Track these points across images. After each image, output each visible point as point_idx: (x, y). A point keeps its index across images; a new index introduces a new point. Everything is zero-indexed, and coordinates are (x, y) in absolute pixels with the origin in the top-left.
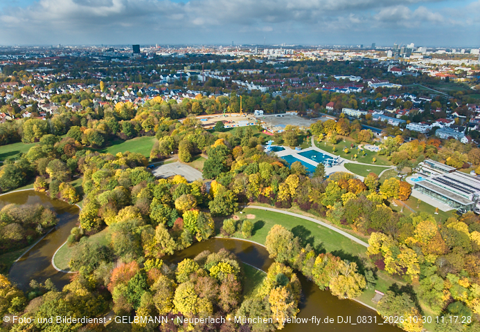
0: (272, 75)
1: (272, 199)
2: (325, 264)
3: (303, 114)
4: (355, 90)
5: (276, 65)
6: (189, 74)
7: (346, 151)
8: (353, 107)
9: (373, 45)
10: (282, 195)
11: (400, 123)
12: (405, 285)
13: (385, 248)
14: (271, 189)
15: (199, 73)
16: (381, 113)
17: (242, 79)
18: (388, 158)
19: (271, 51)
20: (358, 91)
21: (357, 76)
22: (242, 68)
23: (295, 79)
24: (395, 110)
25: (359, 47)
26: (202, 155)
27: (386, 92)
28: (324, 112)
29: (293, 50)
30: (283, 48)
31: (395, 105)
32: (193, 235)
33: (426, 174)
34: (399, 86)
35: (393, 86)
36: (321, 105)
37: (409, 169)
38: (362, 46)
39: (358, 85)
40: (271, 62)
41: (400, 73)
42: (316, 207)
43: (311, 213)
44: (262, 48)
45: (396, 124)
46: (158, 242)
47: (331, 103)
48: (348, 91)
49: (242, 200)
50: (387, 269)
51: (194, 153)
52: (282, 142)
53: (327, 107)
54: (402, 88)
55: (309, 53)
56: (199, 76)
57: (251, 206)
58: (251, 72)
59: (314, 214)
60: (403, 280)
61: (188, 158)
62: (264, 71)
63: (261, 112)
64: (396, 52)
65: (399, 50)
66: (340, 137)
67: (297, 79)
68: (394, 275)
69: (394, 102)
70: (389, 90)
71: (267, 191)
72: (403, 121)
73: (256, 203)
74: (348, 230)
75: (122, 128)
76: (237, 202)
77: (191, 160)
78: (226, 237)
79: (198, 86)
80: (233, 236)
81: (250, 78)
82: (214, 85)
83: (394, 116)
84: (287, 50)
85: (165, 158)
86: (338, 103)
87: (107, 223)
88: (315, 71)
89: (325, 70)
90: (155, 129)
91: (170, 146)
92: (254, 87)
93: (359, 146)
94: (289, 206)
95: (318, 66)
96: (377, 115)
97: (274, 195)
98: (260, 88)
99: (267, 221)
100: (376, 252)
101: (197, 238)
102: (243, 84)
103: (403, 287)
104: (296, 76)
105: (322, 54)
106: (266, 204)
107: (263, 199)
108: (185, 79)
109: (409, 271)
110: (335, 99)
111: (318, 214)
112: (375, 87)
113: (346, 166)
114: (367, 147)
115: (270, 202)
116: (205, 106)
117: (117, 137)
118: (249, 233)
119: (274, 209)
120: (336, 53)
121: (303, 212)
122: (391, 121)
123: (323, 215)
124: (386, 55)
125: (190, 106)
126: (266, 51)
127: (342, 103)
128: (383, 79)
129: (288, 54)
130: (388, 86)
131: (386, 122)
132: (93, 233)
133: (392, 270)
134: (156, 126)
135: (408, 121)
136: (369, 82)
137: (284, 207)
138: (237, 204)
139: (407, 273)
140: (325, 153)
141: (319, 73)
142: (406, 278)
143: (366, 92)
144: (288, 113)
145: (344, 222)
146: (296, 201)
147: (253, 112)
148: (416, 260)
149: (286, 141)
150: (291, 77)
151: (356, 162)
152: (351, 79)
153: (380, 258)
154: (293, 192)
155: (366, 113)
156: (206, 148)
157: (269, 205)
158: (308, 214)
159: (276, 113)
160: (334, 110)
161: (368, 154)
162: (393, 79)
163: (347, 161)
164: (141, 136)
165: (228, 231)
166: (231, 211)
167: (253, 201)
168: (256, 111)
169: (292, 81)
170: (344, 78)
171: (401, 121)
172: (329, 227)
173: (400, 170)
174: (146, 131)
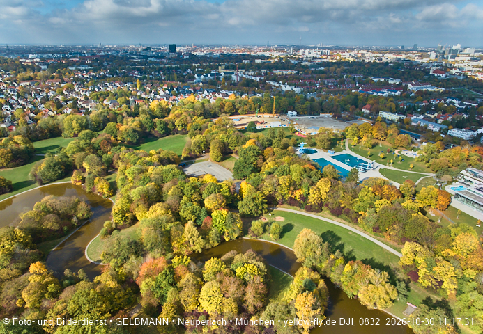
0: (307, 76)
1: (303, 203)
2: (355, 272)
3: (338, 117)
4: (393, 93)
5: (312, 66)
6: (223, 74)
7: (382, 156)
8: (391, 111)
9: (416, 46)
10: (313, 198)
11: (441, 129)
12: (440, 299)
13: (419, 259)
14: (302, 192)
15: (233, 73)
16: (421, 117)
17: (276, 79)
18: (427, 165)
19: (307, 51)
20: (397, 93)
21: (396, 78)
22: (276, 69)
23: (330, 80)
24: (436, 114)
25: (400, 48)
26: (233, 155)
27: (427, 95)
28: (360, 115)
29: (329, 51)
30: (320, 48)
31: (437, 109)
32: (221, 234)
33: (468, 183)
34: (442, 90)
35: (436, 89)
36: (357, 107)
37: (449, 177)
38: (403, 47)
39: (397, 87)
40: (307, 63)
41: (443, 76)
42: (348, 212)
43: (342, 218)
44: (297, 48)
45: (437, 129)
46: (187, 239)
47: (368, 106)
48: (386, 94)
49: (271, 202)
50: (420, 281)
51: (226, 153)
52: (314, 144)
53: (363, 110)
54: (445, 92)
55: (346, 54)
56: (233, 76)
57: (280, 208)
58: (285, 72)
59: (345, 220)
60: (438, 294)
61: (219, 158)
62: (298, 72)
63: (295, 113)
64: (440, 54)
65: (444, 52)
66: (377, 141)
67: (333, 80)
68: (428, 288)
69: (436, 106)
70: (431, 93)
71: (297, 194)
72: (445, 127)
73: (286, 205)
74: (381, 239)
75: (156, 126)
76: (266, 203)
77: (222, 160)
78: (254, 238)
79: (232, 86)
80: (260, 238)
81: (285, 79)
82: (248, 85)
83: (435, 121)
84: (324, 51)
85: (197, 157)
86: (375, 106)
87: (138, 218)
88: (352, 72)
89: (363, 71)
90: (188, 128)
91: (202, 145)
92: (289, 88)
93: (396, 152)
94: (319, 210)
95: (355, 67)
96: (417, 120)
97: (304, 198)
98: (295, 89)
99: (296, 225)
100: (409, 263)
101: (225, 237)
102: (277, 85)
103: (437, 301)
104: (332, 77)
105: (359, 55)
106: (295, 207)
107: (292, 202)
108: (220, 78)
109: (445, 285)
110: (372, 102)
111: (350, 220)
112: (416, 90)
113: (381, 171)
114: (404, 153)
115: (300, 206)
116: (238, 106)
117: (151, 134)
118: (277, 236)
119: (303, 213)
120: (375, 55)
121: (334, 217)
122: (431, 127)
123: (355, 221)
124: (429, 56)
125: (223, 106)
126: (301, 51)
127: (380, 106)
128: (424, 82)
129: (324, 55)
130: (430, 90)
131: (426, 127)
132: (124, 227)
133: (426, 283)
134: (189, 125)
135: (450, 127)
136: (409, 85)
137: (314, 211)
138: (266, 206)
139: (443, 287)
140: (359, 157)
141: (356, 74)
142: (441, 292)
143: (406, 95)
144: (322, 115)
145: (376, 229)
146: (327, 205)
147: (286, 113)
148: (453, 274)
149: (319, 144)
150: (326, 78)
151: (392, 168)
152: (390, 82)
153: (413, 269)
154: (324, 196)
155: (404, 117)
156: (237, 148)
157: (299, 209)
158: (339, 220)
159: (310, 114)
160: (371, 114)
161: (405, 160)
162: (434, 81)
163: (382, 167)
164: (174, 134)
165: (256, 232)
166: (260, 212)
167: (282, 203)
168: (289, 112)
169: (328, 83)
170: (382, 80)
171: (442, 126)
172: (361, 234)
173: (440, 178)
174: (179, 129)
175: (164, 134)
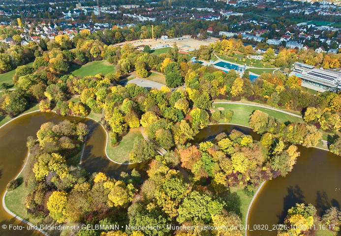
1: (228, 96)
3: (195, 37)
4: (216, 18)
6: (85, 11)
7: (244, 60)
8: (225, 30)
11: (262, 40)
14: (225, 89)
21: (210, 8)
24: (252, 31)
26: (152, 71)
33: (298, 71)
34: (242, 14)
35: (238, 14)
41: (235, 5)
42: (258, 97)
45: (259, 41)
46: (183, 133)
47: (210, 28)
53: (208, 31)
59: (258, 102)
61: (147, 74)
63: (167, 37)
72: (264, 39)
73: (217, 100)
75: (76, 56)
77: (148, 76)
78: (215, 124)
86: (216, 28)
90: (102, 55)
99: (233, 110)
101: (201, 127)
106: (223, 100)
107: (221, 97)
109: (336, 127)
111: (261, 102)
114: (252, 57)
115: (226, 98)
116: (125, 35)
117: (74, 63)
118: (230, 119)
119: (230, 102)
121: (250, 102)
122: (255, 39)
123: (265, 102)
125: (113, 35)
127: (219, 28)
128: (228, 10)
131: (253, 39)
135: (267, 38)
137: (237, 100)
146: (243, 95)
147: (160, 37)
151: (253, 68)
155: (236, 34)
156: (155, 66)
157: (227, 100)
158: (255, 103)
159: (176, 37)
160: (214, 33)
164: (92, 61)
167: (215, 99)
168: (163, 37)
169: (168, 13)
172: (271, 108)
173: (283, 70)
174: (94, 57)
175: (84, 62)
